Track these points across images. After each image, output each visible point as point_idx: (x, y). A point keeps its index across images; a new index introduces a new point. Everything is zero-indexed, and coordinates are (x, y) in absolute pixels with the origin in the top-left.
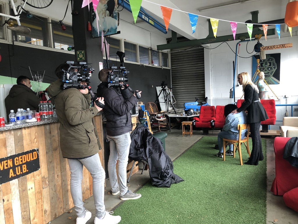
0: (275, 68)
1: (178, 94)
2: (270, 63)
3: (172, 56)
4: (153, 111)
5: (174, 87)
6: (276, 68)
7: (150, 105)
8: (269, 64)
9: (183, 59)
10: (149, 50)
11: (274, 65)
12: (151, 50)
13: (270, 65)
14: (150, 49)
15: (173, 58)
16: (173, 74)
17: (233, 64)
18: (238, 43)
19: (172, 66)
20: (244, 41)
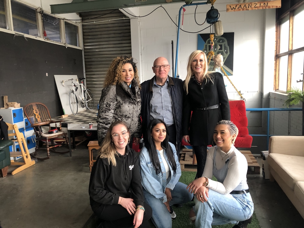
0: (227, 53)
1: (94, 87)
2: (221, 46)
3: (85, 31)
4: (41, 118)
5: (88, 76)
6: (229, 53)
7: (35, 108)
8: (219, 47)
9: (101, 35)
10: (38, 14)
11: (225, 48)
12: (42, 12)
13: (221, 49)
14: (39, 10)
15: (85, 34)
16: (86, 57)
17: (171, 45)
18: (182, 8)
19: (84, 46)
20: (191, 4)
